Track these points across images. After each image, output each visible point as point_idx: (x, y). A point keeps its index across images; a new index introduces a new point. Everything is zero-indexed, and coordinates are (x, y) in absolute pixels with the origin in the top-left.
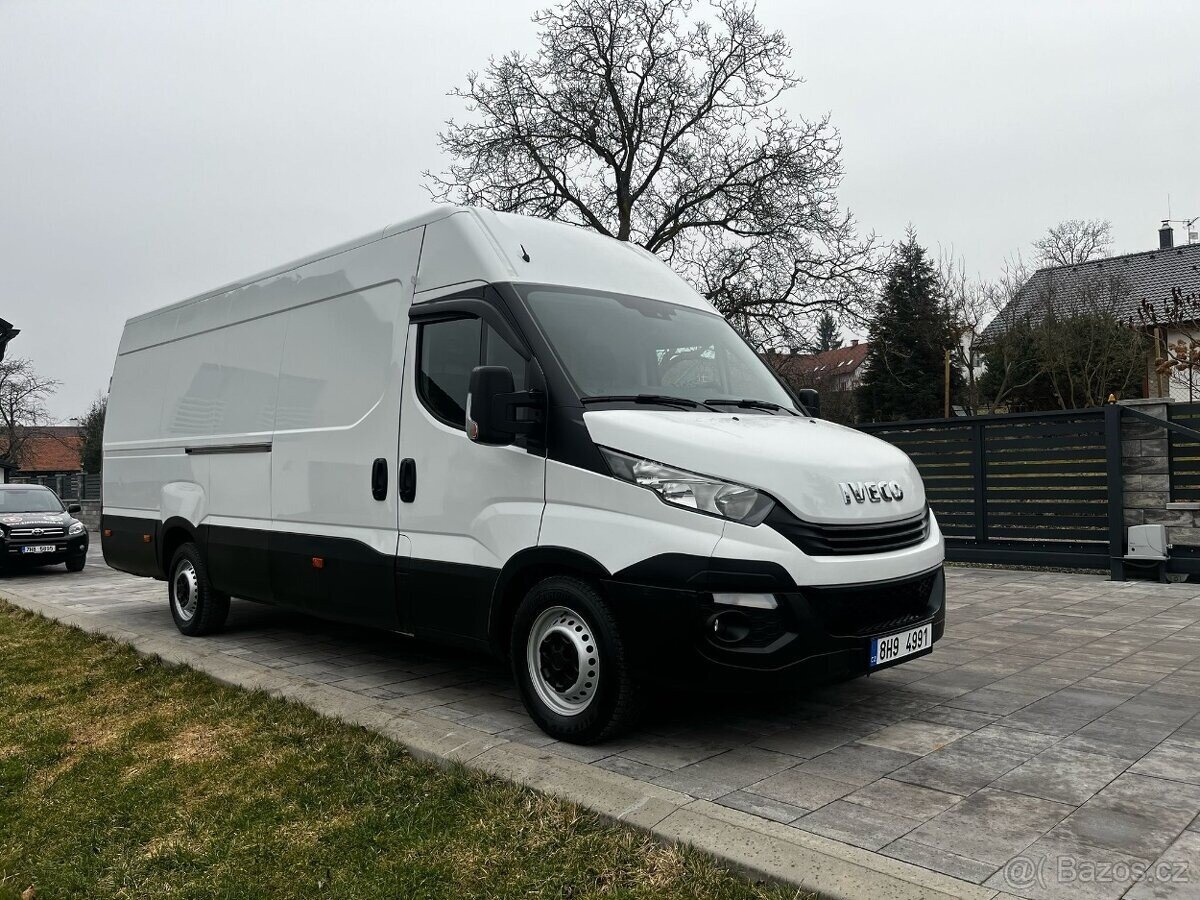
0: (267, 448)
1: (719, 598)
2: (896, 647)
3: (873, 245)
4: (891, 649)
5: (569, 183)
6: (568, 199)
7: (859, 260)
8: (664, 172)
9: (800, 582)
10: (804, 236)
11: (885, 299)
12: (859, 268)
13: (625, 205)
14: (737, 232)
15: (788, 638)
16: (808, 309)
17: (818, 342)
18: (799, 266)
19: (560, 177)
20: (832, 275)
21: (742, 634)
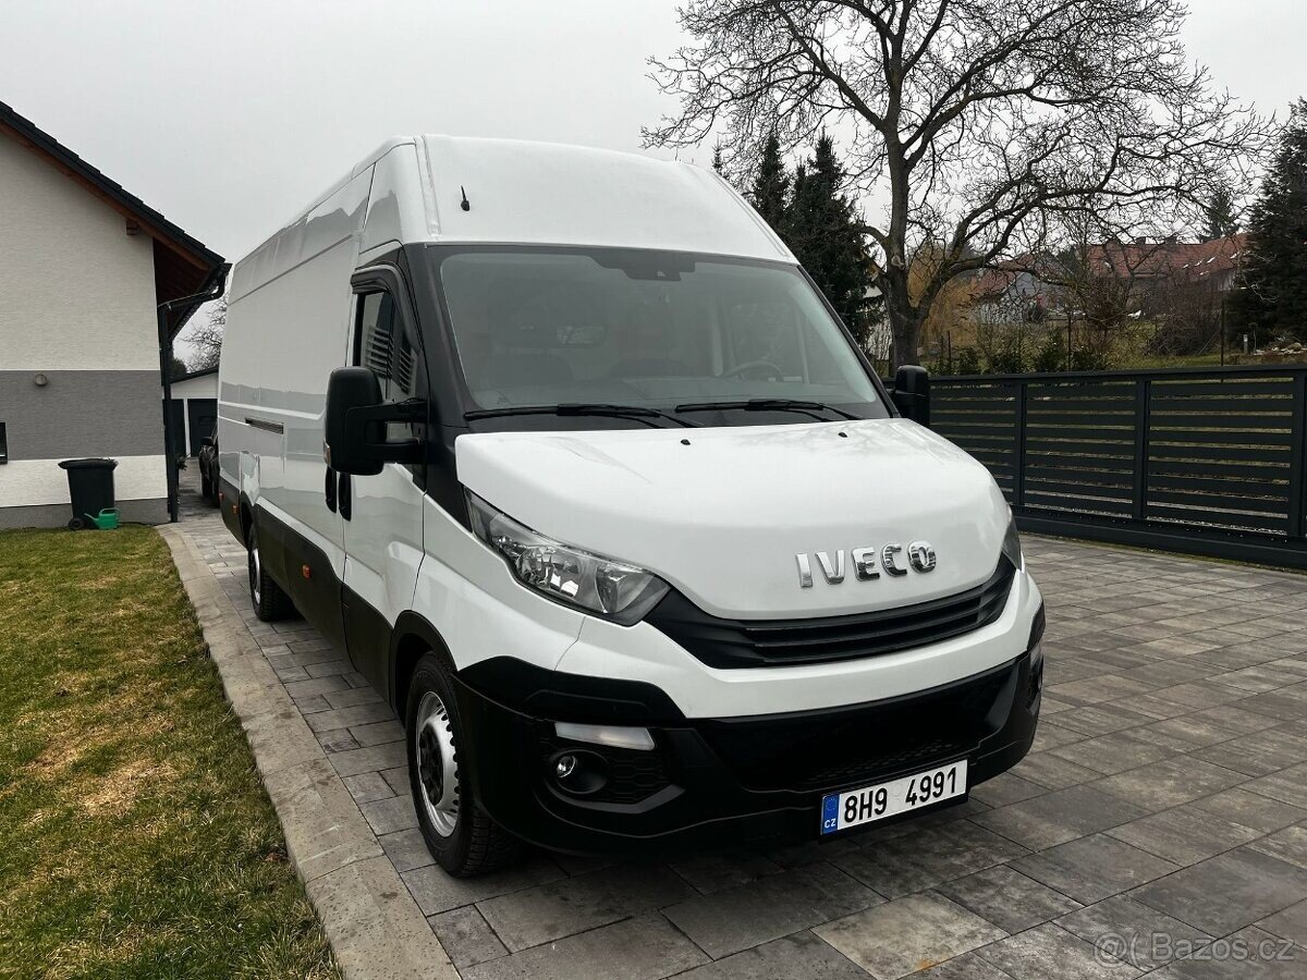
0: (279, 429)
1: (565, 730)
2: (884, 802)
3: (1225, 111)
4: (869, 806)
5: (826, 57)
6: (827, 77)
7: (1208, 132)
8: (944, 32)
9: (689, 713)
10: (1140, 101)
11: (1276, 175)
12: (1206, 142)
13: (895, 79)
14: (1052, 103)
15: (671, 793)
16: (1138, 198)
17: (1207, 227)
18: (1124, 142)
19: (815, 48)
20: (1167, 154)
21: (597, 785)
